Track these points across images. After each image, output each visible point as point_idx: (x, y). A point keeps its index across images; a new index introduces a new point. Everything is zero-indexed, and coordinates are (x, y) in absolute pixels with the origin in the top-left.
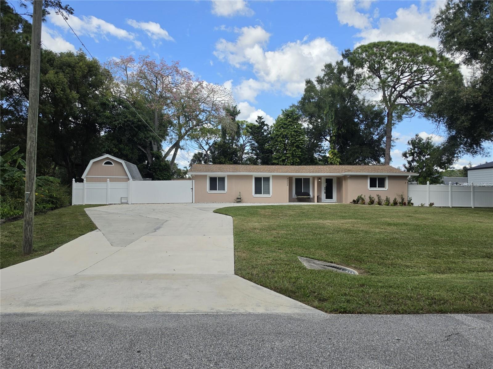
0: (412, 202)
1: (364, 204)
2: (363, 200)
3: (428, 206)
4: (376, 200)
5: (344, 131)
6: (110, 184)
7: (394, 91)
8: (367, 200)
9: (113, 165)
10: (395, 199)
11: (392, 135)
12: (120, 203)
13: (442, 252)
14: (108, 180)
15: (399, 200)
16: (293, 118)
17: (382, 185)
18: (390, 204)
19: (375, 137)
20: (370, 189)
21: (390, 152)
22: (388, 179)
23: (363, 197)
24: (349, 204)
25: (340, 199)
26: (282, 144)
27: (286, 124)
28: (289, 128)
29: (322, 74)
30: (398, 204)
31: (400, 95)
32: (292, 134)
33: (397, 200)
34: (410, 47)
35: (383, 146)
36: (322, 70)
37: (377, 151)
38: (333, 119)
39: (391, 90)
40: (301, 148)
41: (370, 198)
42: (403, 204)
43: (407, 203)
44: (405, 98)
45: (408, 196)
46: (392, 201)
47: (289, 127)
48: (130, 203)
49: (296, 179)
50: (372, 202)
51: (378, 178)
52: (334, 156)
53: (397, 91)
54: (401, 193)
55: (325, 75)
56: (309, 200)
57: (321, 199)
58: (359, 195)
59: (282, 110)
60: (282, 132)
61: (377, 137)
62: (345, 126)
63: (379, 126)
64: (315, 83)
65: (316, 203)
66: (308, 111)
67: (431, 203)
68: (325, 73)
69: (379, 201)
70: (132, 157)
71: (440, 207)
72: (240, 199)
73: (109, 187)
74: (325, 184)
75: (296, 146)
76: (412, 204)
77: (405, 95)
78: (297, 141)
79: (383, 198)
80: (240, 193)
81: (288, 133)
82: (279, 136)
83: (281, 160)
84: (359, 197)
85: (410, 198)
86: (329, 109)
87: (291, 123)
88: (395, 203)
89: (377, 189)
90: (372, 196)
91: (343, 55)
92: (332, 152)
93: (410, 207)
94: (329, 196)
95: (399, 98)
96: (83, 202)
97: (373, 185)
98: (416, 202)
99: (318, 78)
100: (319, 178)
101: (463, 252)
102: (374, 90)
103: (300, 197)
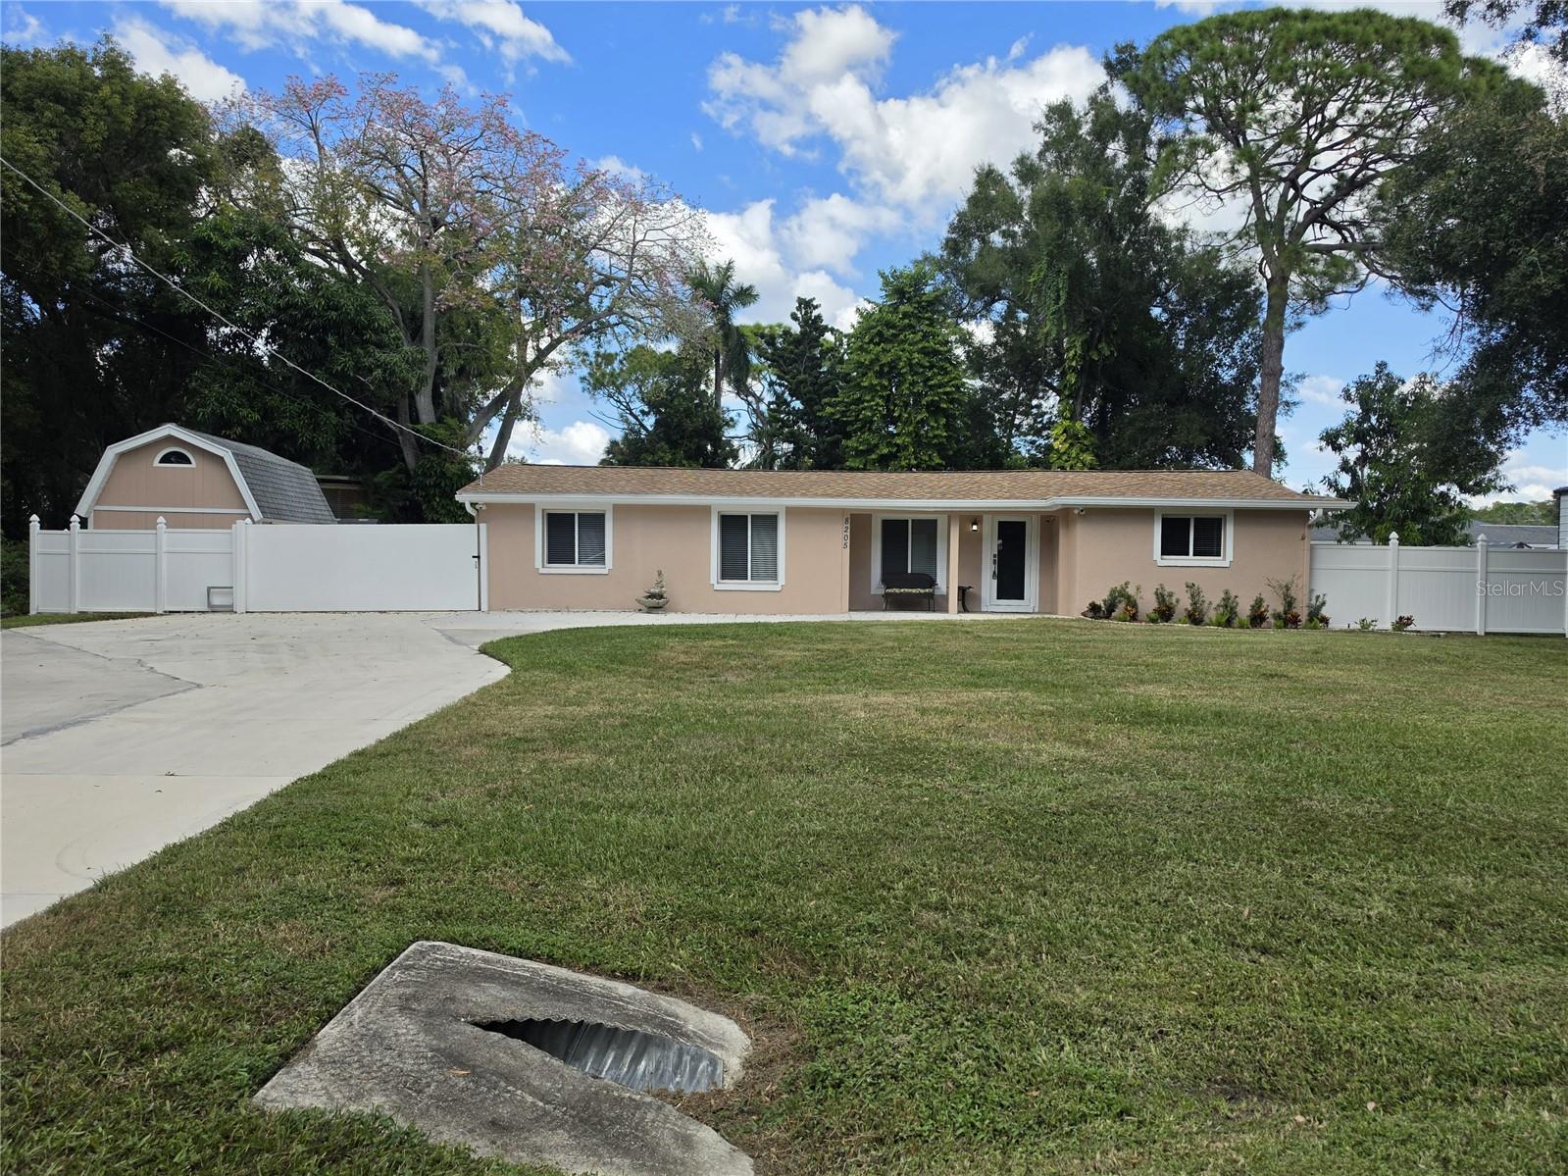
0: (1324, 612)
1: (1134, 618)
2: (1132, 603)
3: (1389, 627)
4: (1184, 603)
5: (1107, 353)
6: (166, 537)
7: (1295, 198)
8: (1148, 604)
9: (194, 464)
10: (1259, 602)
11: (1283, 364)
12: (205, 608)
13: (1318, 901)
14: (161, 519)
15: (1274, 605)
16: (919, 303)
17: (1209, 545)
18: (1236, 622)
19: (1227, 376)
20: (1161, 563)
21: (1273, 427)
22: (1236, 524)
23: (1131, 591)
24: (1078, 620)
25: (1049, 601)
26: (877, 400)
27: (894, 327)
28: (903, 342)
29: (1034, 143)
30: (1272, 621)
31: (1318, 216)
32: (914, 362)
33: (1265, 604)
34: (1356, 23)
35: (1251, 405)
36: (1035, 127)
37: (1231, 426)
38: (1061, 302)
39: (1284, 195)
40: (945, 413)
41: (1160, 596)
42: (1288, 620)
43: (1304, 617)
44: (1338, 227)
45: (1311, 591)
46: (1244, 610)
47: (902, 337)
48: (240, 607)
49: (886, 524)
50: (1165, 613)
51: (1196, 520)
52: (1071, 445)
53: (1303, 197)
54: (1285, 579)
55: (1047, 146)
56: (931, 602)
57: (978, 598)
58: (1118, 585)
59: (882, 275)
60: (877, 355)
61: (1233, 372)
62: (1115, 333)
63: (1236, 333)
64: (1013, 181)
65: (953, 615)
66: (979, 279)
67: (1401, 618)
68: (1047, 139)
69: (1195, 610)
70: (312, 443)
71: (1436, 635)
72: (661, 597)
73: (165, 549)
74: (997, 542)
75: (928, 406)
76: (1325, 620)
77: (1334, 215)
78: (931, 387)
79: (1212, 598)
80: (660, 573)
81: (900, 359)
82: (869, 367)
83: (874, 456)
84: (1113, 591)
85: (1318, 597)
86: (1050, 265)
87: (913, 321)
88: (1257, 619)
89: (1191, 560)
90: (1168, 589)
91: (1109, 66)
92: (1065, 431)
93: (1313, 632)
94: (1010, 586)
95: (1318, 225)
96: (71, 600)
97: (1173, 544)
98: (1341, 615)
99: (1022, 161)
100: (975, 518)
101: (1449, 906)
102: (1217, 192)
103: (897, 591)
